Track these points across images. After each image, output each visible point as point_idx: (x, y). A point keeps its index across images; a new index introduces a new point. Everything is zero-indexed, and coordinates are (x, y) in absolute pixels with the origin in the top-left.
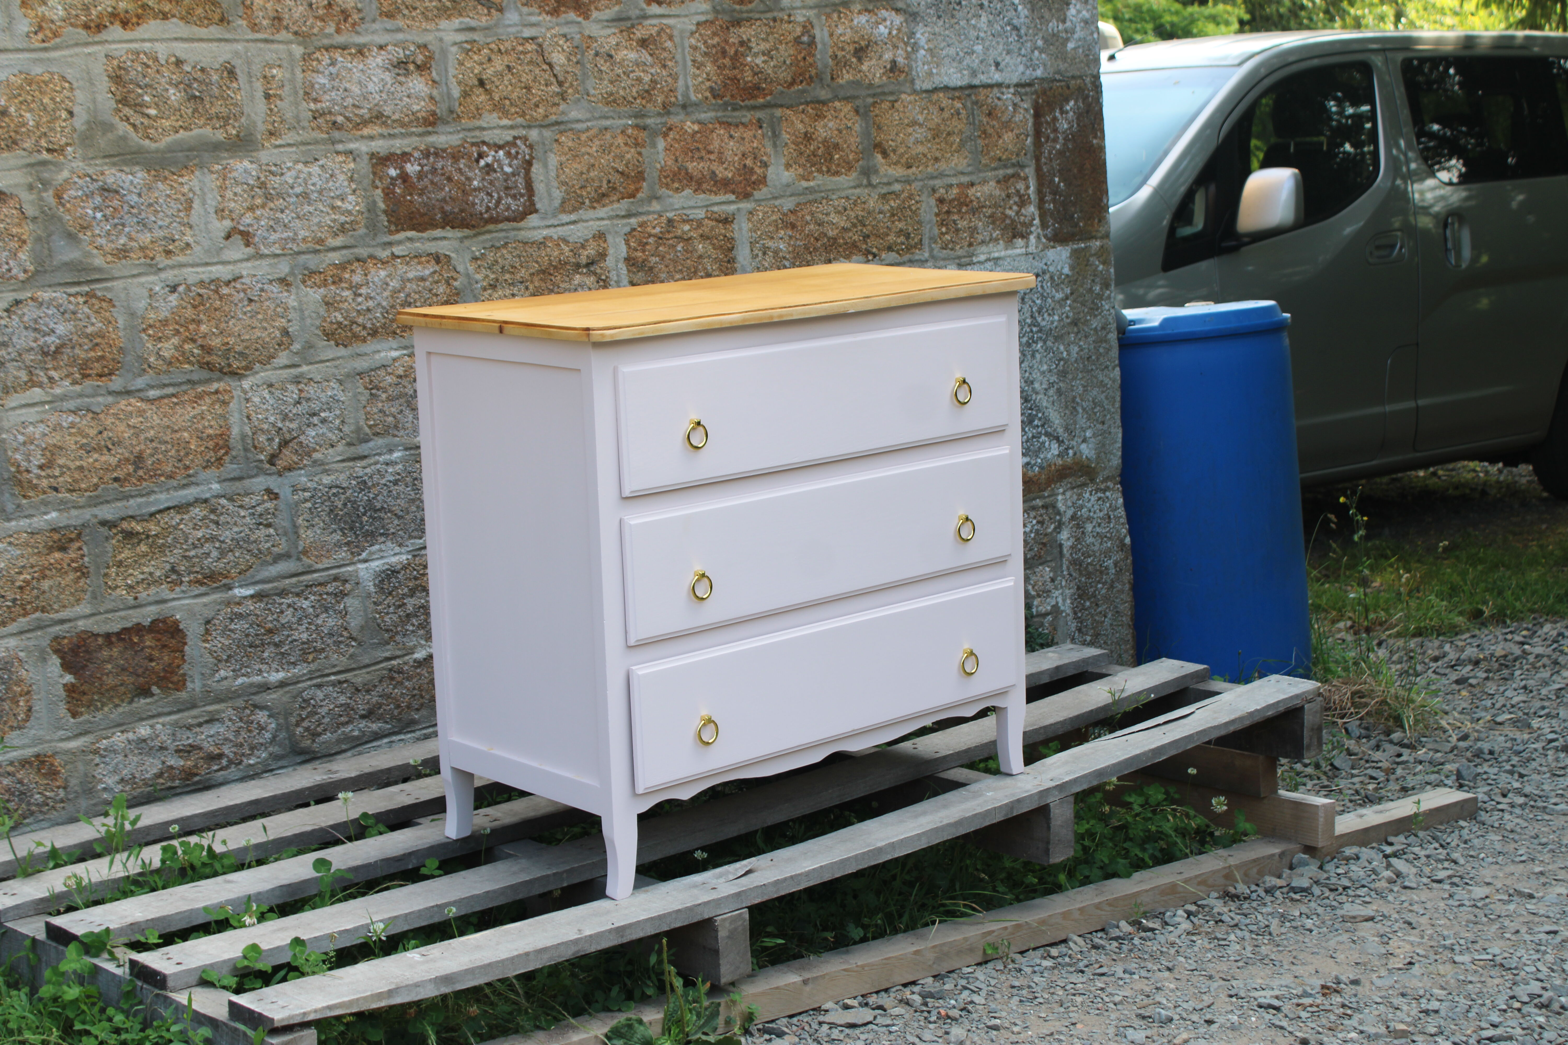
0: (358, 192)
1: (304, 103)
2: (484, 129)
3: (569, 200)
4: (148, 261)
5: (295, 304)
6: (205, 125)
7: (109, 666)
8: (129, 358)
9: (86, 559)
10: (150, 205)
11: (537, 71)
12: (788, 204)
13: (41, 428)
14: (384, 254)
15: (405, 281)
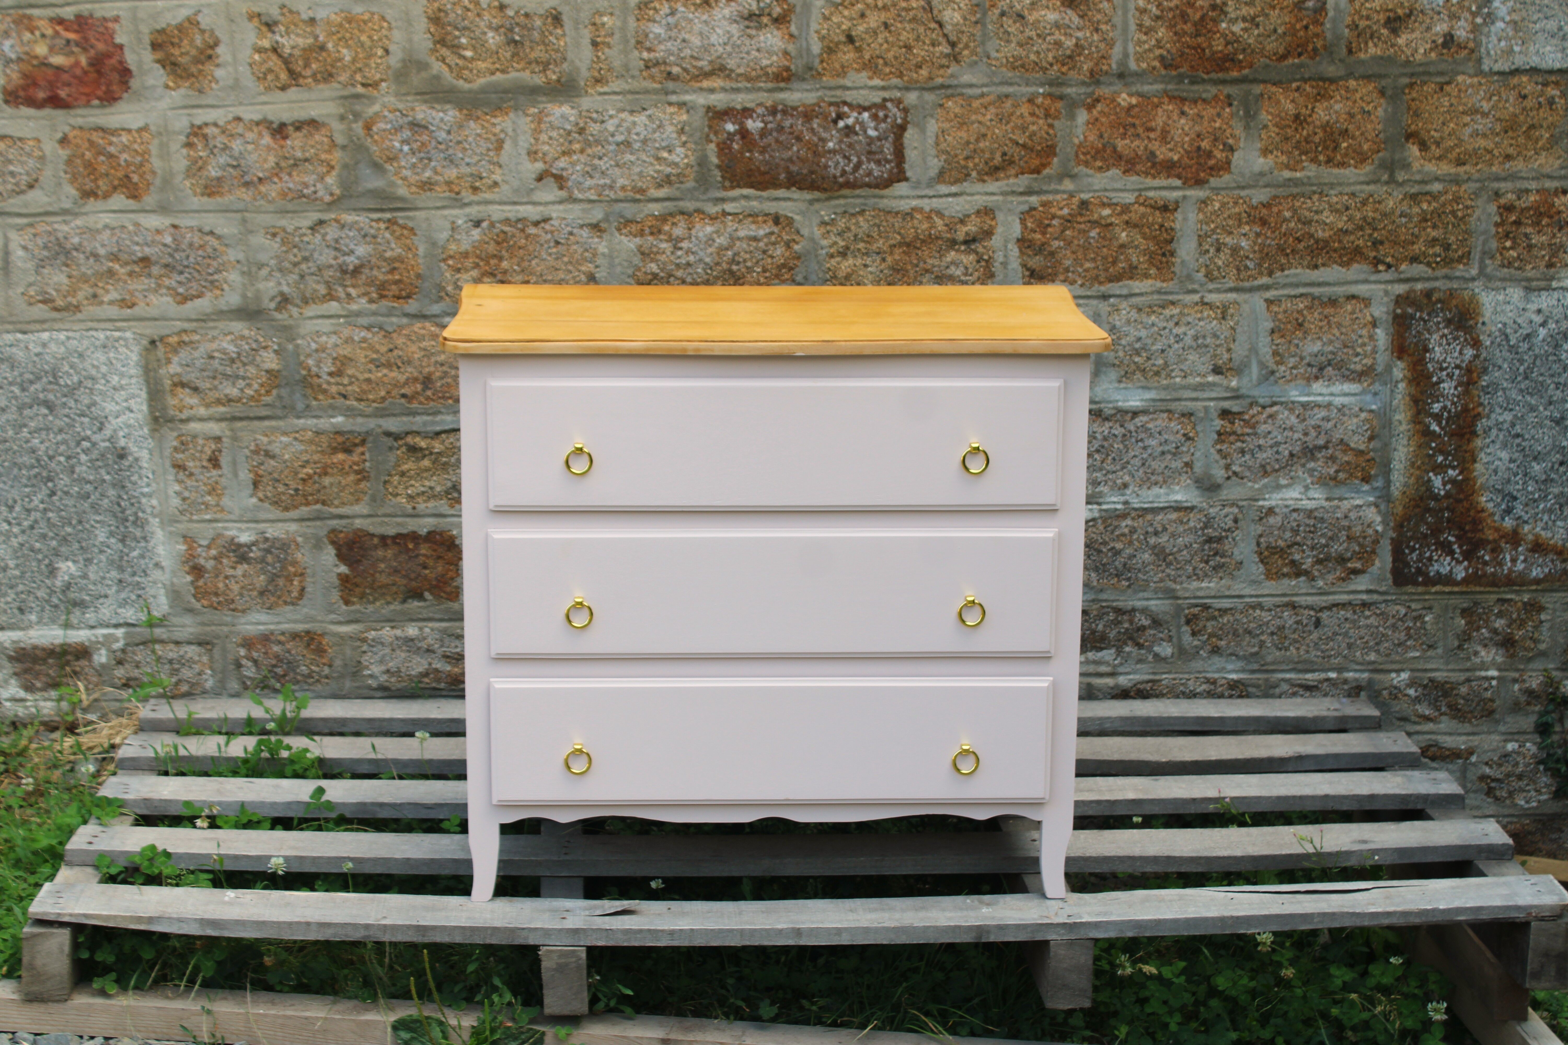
0: (688, 145)
1: (636, 53)
2: (848, 89)
3: (950, 170)
4: (453, 195)
5: (606, 251)
6: (524, 69)
7: (383, 566)
8: (427, 284)
9: (367, 464)
10: (459, 142)
11: (921, 30)
12: (1259, 196)
13: (334, 339)
14: (713, 210)
15: (733, 239)
